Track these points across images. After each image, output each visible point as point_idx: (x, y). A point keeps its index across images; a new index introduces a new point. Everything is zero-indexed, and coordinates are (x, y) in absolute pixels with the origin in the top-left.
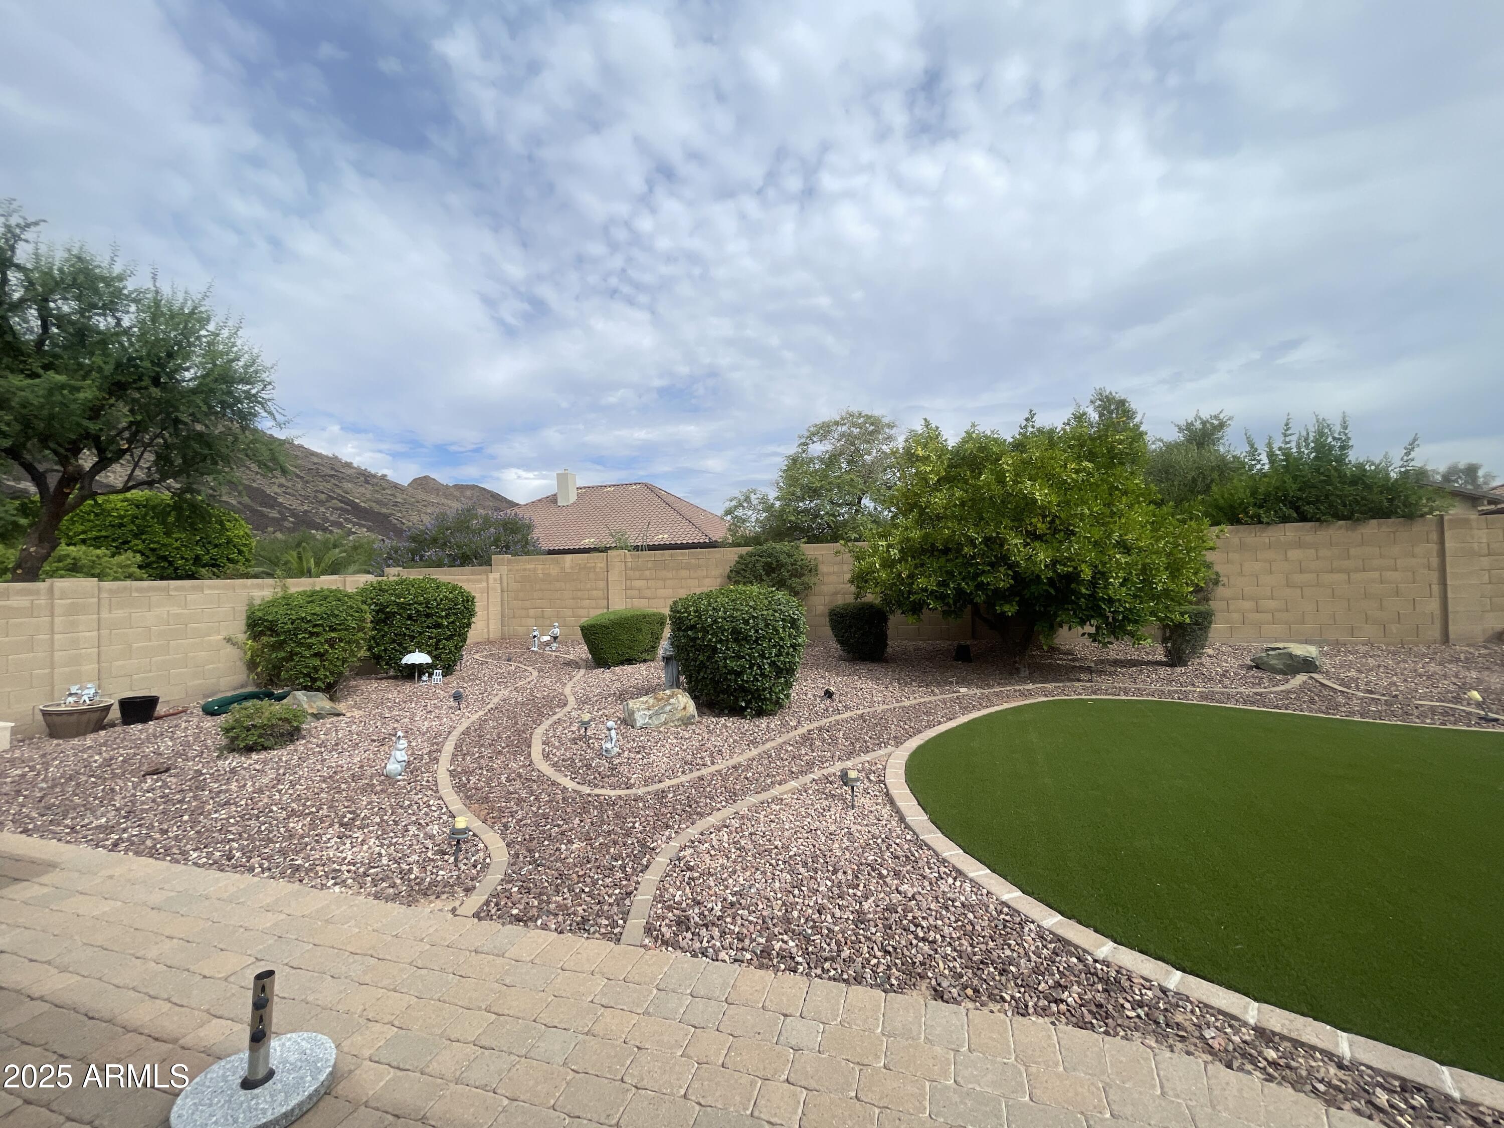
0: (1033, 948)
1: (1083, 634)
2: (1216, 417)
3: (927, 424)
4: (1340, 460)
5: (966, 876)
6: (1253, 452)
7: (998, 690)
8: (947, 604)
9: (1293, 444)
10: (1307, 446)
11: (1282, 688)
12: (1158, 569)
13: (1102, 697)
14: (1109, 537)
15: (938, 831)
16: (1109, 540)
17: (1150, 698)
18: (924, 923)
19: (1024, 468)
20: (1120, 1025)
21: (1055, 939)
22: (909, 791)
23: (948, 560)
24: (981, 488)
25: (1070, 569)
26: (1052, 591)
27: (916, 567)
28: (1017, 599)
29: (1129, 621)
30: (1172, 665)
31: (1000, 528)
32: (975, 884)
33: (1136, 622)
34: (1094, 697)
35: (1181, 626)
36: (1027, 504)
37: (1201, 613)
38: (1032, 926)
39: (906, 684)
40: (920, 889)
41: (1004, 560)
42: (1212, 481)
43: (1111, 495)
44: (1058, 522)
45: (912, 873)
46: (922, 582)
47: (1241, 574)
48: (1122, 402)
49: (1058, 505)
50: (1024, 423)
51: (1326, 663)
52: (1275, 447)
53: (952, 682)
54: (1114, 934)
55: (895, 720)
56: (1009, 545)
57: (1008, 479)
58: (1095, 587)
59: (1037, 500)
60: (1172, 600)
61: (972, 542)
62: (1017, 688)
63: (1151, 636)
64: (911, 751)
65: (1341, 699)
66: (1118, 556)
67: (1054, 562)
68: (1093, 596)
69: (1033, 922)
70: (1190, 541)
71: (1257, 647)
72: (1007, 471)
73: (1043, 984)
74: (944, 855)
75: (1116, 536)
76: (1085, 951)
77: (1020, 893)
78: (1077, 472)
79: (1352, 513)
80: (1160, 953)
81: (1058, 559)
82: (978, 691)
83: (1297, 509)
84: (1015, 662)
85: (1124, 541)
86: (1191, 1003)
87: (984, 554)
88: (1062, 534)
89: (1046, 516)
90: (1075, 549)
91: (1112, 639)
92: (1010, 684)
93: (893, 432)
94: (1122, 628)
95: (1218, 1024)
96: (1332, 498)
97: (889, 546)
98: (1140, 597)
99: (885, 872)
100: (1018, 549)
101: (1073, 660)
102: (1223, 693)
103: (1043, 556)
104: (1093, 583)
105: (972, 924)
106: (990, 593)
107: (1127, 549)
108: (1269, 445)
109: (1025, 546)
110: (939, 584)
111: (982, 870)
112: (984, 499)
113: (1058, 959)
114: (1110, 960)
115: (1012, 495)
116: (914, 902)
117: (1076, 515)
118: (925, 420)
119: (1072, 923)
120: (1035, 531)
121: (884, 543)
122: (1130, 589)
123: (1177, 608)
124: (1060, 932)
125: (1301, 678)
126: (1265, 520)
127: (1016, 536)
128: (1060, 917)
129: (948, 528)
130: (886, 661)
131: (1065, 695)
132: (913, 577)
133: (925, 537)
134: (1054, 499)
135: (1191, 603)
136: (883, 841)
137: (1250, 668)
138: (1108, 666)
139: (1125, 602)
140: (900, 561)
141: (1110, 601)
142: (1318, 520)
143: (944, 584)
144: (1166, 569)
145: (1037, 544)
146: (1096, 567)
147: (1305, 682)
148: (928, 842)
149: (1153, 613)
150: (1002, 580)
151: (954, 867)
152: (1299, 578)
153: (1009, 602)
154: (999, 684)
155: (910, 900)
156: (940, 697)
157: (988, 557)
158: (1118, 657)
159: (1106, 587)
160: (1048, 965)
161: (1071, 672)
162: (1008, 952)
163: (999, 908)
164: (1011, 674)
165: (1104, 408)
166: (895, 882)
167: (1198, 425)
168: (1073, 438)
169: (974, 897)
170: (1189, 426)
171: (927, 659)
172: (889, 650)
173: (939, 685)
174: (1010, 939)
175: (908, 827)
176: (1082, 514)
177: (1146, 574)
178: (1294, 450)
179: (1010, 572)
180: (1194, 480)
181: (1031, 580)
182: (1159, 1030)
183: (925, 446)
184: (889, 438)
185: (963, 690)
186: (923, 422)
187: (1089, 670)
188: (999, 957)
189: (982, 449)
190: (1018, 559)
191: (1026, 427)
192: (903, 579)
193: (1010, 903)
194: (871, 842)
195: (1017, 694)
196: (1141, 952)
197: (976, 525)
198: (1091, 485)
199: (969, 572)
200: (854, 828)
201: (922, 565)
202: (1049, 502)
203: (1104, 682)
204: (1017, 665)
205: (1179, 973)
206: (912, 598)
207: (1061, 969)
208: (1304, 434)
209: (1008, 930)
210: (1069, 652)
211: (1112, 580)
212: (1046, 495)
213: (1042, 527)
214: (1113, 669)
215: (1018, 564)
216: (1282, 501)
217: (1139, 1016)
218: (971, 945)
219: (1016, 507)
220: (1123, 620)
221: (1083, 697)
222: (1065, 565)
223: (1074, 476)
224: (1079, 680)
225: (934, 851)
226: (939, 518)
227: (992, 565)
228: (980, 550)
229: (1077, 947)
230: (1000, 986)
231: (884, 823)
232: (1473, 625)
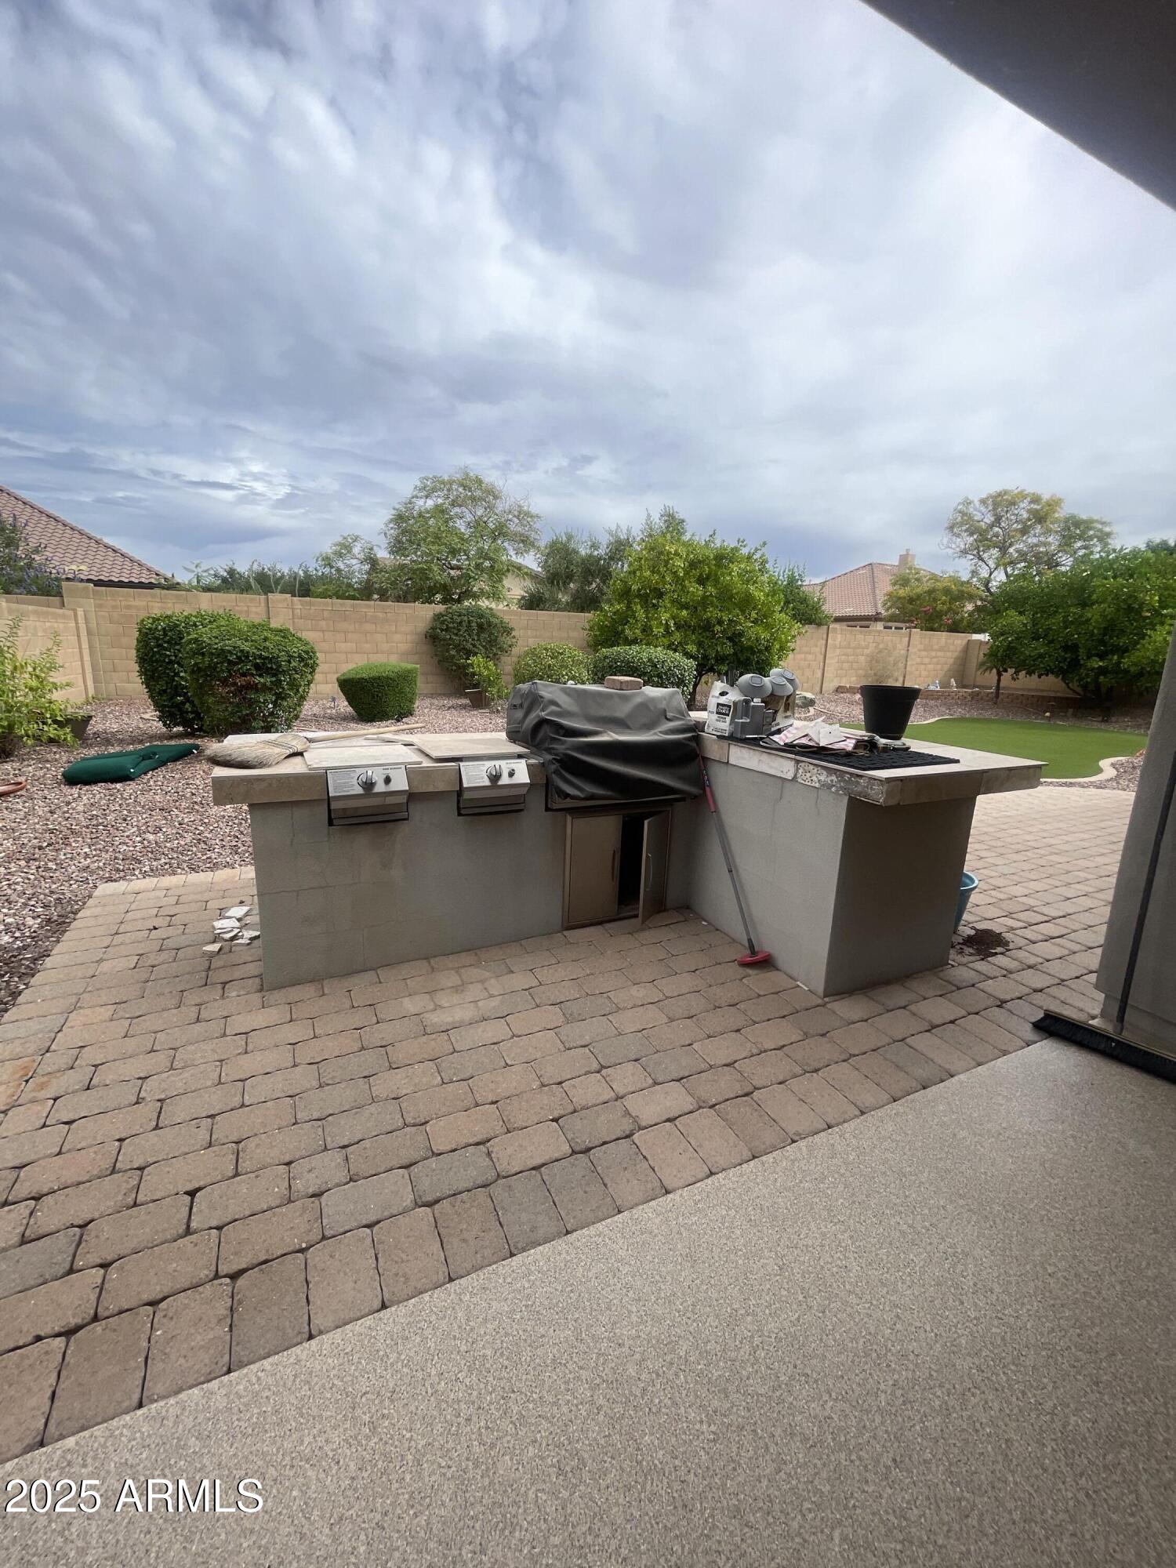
4: (799, 588)
232: (830, 685)
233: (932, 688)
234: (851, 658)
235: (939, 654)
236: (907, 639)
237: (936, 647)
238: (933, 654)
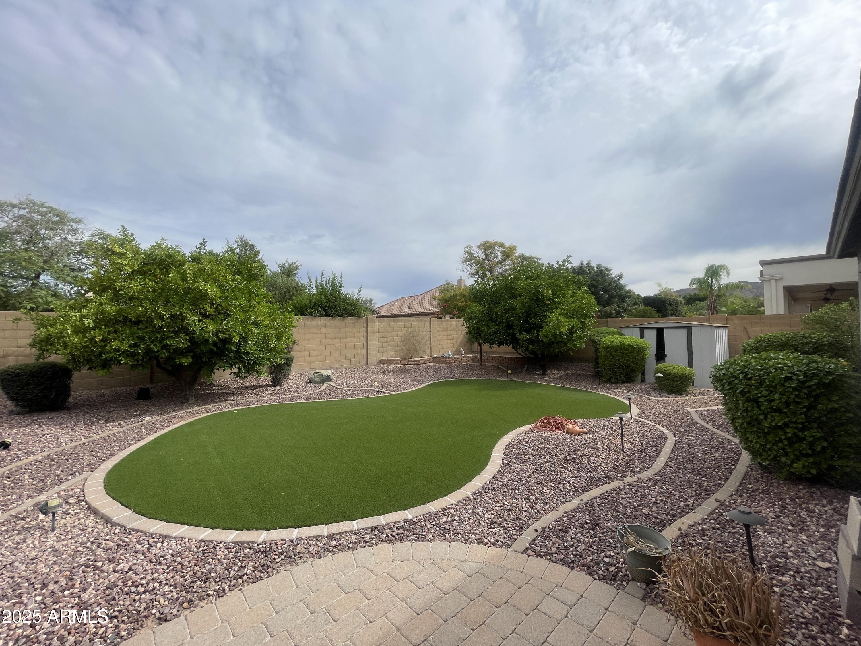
0: (223, 557)
1: (231, 373)
2: (295, 264)
3: (124, 230)
4: (339, 291)
5: (170, 537)
6: (310, 283)
7: (174, 414)
8: (138, 360)
9: (324, 282)
10: (329, 283)
11: (320, 390)
12: (271, 336)
13: (241, 408)
14: (249, 318)
15: (143, 517)
16: (249, 320)
17: (266, 404)
18: (144, 582)
19: (199, 273)
20: (274, 569)
21: (236, 545)
22: (111, 499)
23: (139, 329)
24: (171, 282)
25: (227, 336)
26: (215, 349)
27: (109, 333)
28: (191, 354)
29: (257, 364)
30: (274, 385)
31: (182, 309)
32: (179, 539)
33: (260, 364)
34: (236, 408)
35: (280, 366)
36: (201, 296)
37: (289, 358)
38: (221, 545)
39: (92, 424)
40: (135, 561)
41: (185, 330)
42: (293, 294)
43: (250, 295)
44: (220, 308)
45: (126, 554)
46: (115, 344)
47: (304, 339)
48: (252, 246)
49: (220, 299)
50: (199, 246)
51: (333, 377)
52: (319, 281)
53: (137, 415)
54: (267, 526)
55: (86, 452)
56: (189, 320)
57: (189, 279)
58: (239, 346)
59: (208, 294)
60: (277, 352)
61: (161, 317)
62: (188, 411)
63: (266, 371)
64: (108, 471)
65: (339, 392)
66: (253, 329)
67: (217, 333)
68: (238, 352)
69: (221, 542)
70: (286, 323)
71: (309, 373)
72: (188, 274)
73: (232, 572)
74: (151, 531)
75: (252, 319)
76: (252, 542)
77: (211, 530)
78: (233, 281)
79: (343, 313)
80: (288, 525)
81: (220, 330)
82: (160, 418)
83: (325, 311)
84: (186, 395)
85: (256, 321)
86: (303, 539)
87: (169, 326)
88: (222, 315)
89: (213, 304)
90: (231, 325)
91: (247, 375)
92: (183, 409)
93: (80, 227)
94: (253, 367)
95: (314, 543)
96: (337, 307)
97: (82, 317)
98: (263, 351)
99: (100, 564)
100: (195, 323)
101: (222, 389)
102: (297, 396)
103: (211, 328)
104: (238, 345)
105: (180, 564)
106: (172, 351)
107: (257, 325)
108: (316, 281)
109: (199, 321)
110: (131, 346)
111: (182, 528)
112: (171, 290)
113: (239, 555)
114: (266, 540)
115: (191, 289)
116: (131, 572)
117: (231, 305)
118: (123, 227)
119: (245, 531)
120: (206, 313)
121: (78, 314)
122: (258, 347)
123: (278, 356)
124: (239, 540)
125: (326, 384)
126: (314, 315)
127: (194, 315)
128: (237, 532)
129: (142, 307)
130: (69, 409)
131: (219, 410)
132: (106, 340)
133: (119, 312)
134: (219, 295)
135: (285, 353)
136: (92, 543)
137: (307, 383)
138: (242, 390)
139: (255, 354)
140: (94, 329)
141: (248, 354)
142: (332, 316)
143: (135, 346)
144: (275, 336)
145: (208, 321)
146: (241, 335)
147: (327, 386)
148: (136, 527)
149: (268, 360)
150: (182, 342)
151: (160, 535)
152: (324, 341)
153: (186, 357)
154: (174, 410)
155: (127, 572)
156: (126, 427)
157: (172, 328)
158: (247, 385)
159: (245, 346)
160: (233, 561)
161: (221, 396)
162: (208, 567)
163: (198, 545)
164: (183, 403)
165: (243, 247)
166: (112, 566)
167: (287, 266)
168: (230, 261)
169: (179, 547)
170: (283, 265)
171: (111, 402)
172: (71, 400)
173: (124, 418)
174: (208, 559)
175: (114, 524)
176: (235, 305)
177: (266, 339)
178: (325, 285)
179: (188, 338)
180: (285, 293)
181: (202, 342)
182: (292, 560)
183: (121, 245)
184: (75, 231)
185: (147, 419)
186: (120, 228)
187: (233, 394)
188: (203, 573)
189: (169, 256)
190: (195, 329)
191: (200, 248)
192: (96, 342)
193: (205, 539)
194: (80, 548)
195: (189, 414)
196: (280, 528)
197: (165, 306)
198: (239, 289)
199: (157, 337)
200: (58, 546)
201: (115, 332)
202: (215, 296)
203: (241, 399)
204: (187, 397)
205: (297, 529)
206: (104, 357)
207: (241, 559)
208: (328, 278)
209: (207, 554)
210: (219, 385)
211: (250, 342)
212: (214, 291)
213: (210, 310)
214: (245, 391)
215: (194, 333)
216: (320, 307)
217: (282, 559)
218: (183, 577)
219: (193, 297)
220: (253, 364)
221: (230, 409)
222: (224, 333)
223: (231, 282)
224: (227, 400)
225: (141, 532)
226: (131, 299)
227: (175, 332)
228: (166, 323)
229: (247, 543)
230: (205, 589)
231: (90, 530)
232: (374, 358)
233: (446, 355)
234: (389, 339)
235: (453, 333)
236: (429, 324)
237: (450, 329)
238: (449, 333)
